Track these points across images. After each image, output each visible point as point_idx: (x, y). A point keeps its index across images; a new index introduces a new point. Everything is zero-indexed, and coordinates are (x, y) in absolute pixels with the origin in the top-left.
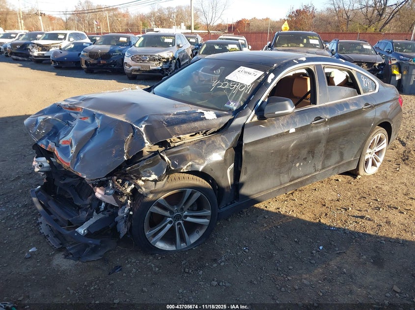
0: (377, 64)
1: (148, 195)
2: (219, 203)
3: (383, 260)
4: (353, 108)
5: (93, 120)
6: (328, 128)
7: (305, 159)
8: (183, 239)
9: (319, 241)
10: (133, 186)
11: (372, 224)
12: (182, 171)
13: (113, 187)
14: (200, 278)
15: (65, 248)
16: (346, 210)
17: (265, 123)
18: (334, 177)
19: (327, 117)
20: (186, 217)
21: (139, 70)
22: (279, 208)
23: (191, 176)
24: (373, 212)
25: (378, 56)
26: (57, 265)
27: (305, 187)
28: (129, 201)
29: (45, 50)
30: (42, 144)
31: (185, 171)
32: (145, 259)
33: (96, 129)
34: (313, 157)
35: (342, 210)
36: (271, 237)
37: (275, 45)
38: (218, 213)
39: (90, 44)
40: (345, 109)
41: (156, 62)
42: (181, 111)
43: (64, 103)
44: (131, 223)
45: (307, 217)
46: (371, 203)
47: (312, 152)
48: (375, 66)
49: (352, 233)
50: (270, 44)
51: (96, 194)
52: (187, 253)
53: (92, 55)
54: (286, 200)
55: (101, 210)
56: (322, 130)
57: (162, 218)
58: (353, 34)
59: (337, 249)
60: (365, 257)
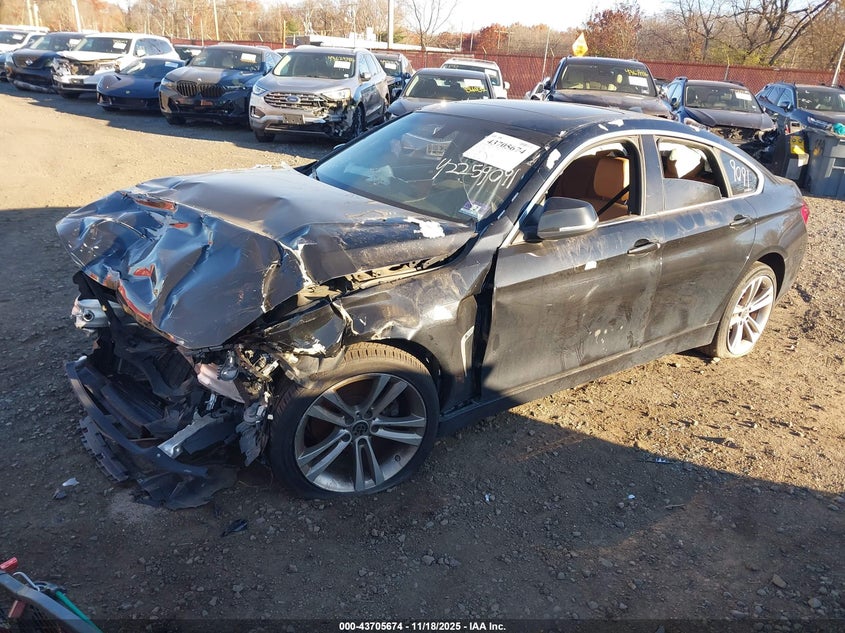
0: (761, 133)
1: (304, 383)
2: (442, 403)
3: (755, 524)
4: (711, 224)
5: (199, 229)
6: (660, 261)
7: (613, 322)
8: (368, 472)
9: (633, 484)
10: (275, 364)
11: (738, 455)
12: (373, 338)
13: (236, 365)
14: (401, 549)
15: (134, 481)
16: (688, 425)
17: (539, 248)
18: (667, 359)
19: (659, 239)
20: (376, 427)
21: (279, 124)
22: (556, 417)
23: (390, 349)
24: (741, 431)
25: (765, 117)
26: (120, 514)
27: (610, 376)
28: (267, 395)
29: (86, 72)
30: (94, 274)
31: (380, 338)
32: (292, 509)
33: (205, 248)
34: (628, 318)
35: (680, 424)
36: (539, 473)
37: (560, 84)
38: (440, 423)
39: (180, 65)
40: (696, 226)
41: (316, 109)
42: (374, 219)
43: (136, 191)
44: (270, 437)
45: (613, 435)
46: (738, 414)
47: (626, 310)
48: (757, 137)
49: (699, 471)
50: (549, 83)
51: (199, 376)
52: (376, 499)
53: (184, 87)
54: (572, 402)
55: (209, 408)
56: (650, 265)
57: (330, 429)
58: (715, 67)
59: (668, 501)
60: (720, 518)
